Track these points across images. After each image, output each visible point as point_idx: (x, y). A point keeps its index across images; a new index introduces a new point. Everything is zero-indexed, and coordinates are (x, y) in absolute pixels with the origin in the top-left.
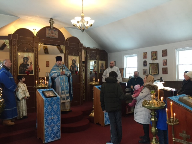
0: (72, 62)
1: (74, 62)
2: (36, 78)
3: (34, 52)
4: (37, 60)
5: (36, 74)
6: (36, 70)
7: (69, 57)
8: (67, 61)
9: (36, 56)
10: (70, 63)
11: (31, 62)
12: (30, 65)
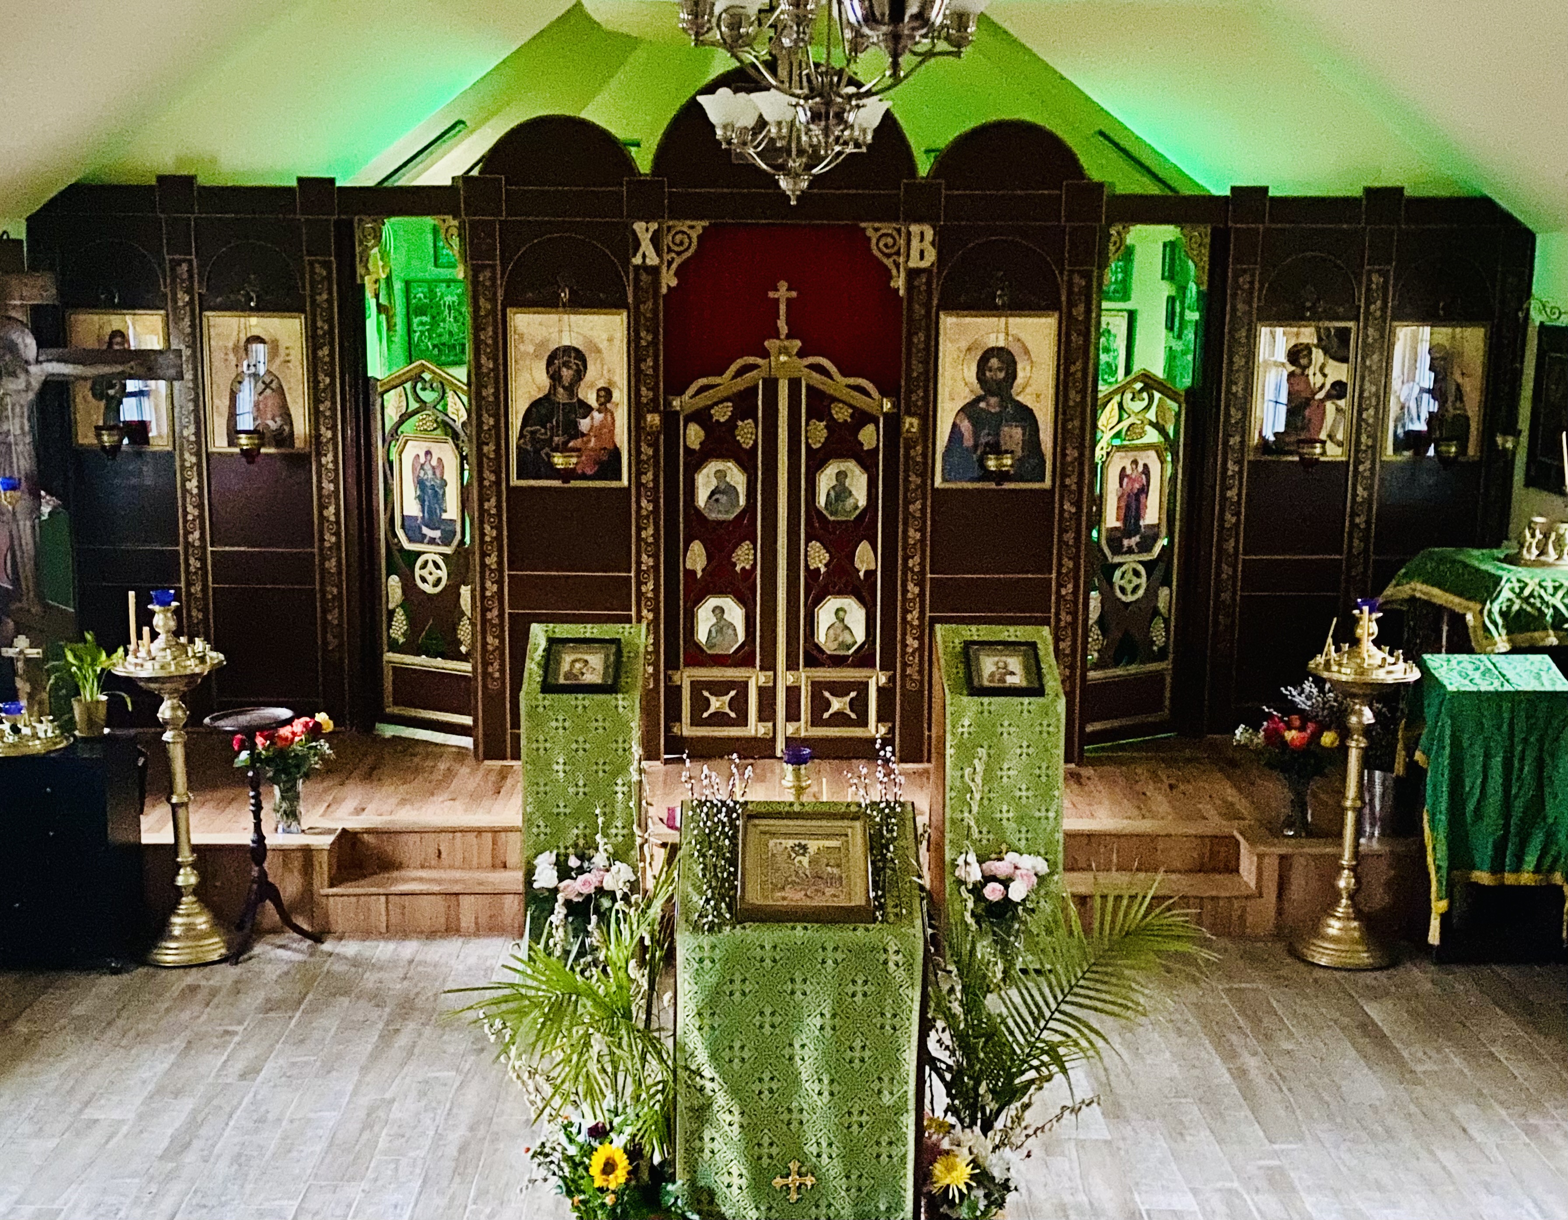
1: (998, 370)
3: (625, 306)
4: (647, 366)
7: (948, 322)
9: (646, 337)
10: (956, 381)
11: (603, 389)
12: (599, 411)
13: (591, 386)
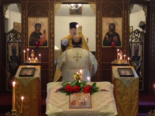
0: (108, 27)
1: (112, 27)
2: (50, 51)
4: (52, 26)
5: (50, 47)
6: (50, 41)
7: (104, 19)
8: (100, 26)
9: (52, 22)
10: (105, 29)
11: (44, 30)
12: (43, 34)
13: (42, 30)
